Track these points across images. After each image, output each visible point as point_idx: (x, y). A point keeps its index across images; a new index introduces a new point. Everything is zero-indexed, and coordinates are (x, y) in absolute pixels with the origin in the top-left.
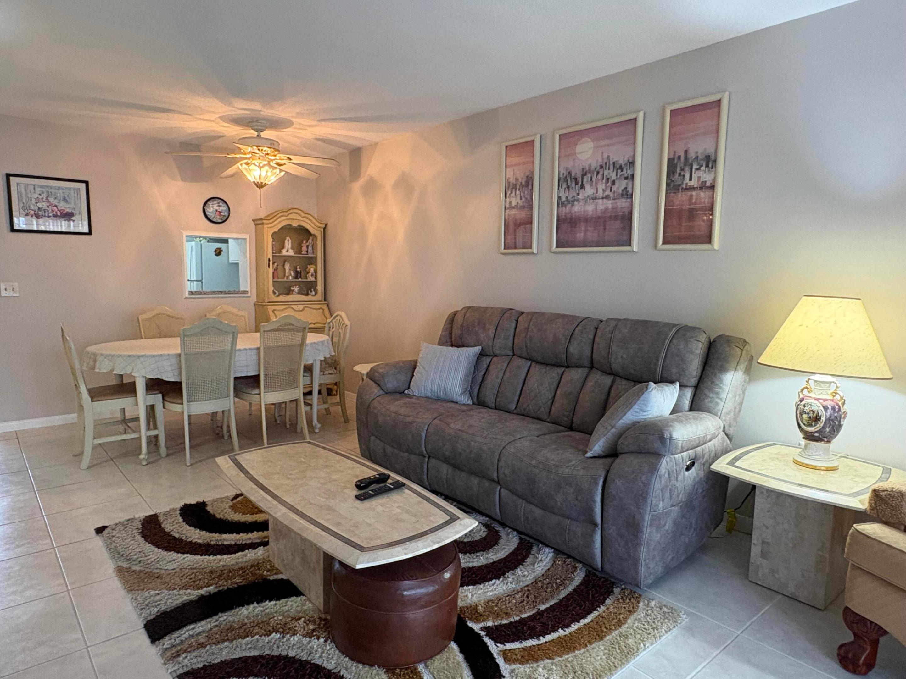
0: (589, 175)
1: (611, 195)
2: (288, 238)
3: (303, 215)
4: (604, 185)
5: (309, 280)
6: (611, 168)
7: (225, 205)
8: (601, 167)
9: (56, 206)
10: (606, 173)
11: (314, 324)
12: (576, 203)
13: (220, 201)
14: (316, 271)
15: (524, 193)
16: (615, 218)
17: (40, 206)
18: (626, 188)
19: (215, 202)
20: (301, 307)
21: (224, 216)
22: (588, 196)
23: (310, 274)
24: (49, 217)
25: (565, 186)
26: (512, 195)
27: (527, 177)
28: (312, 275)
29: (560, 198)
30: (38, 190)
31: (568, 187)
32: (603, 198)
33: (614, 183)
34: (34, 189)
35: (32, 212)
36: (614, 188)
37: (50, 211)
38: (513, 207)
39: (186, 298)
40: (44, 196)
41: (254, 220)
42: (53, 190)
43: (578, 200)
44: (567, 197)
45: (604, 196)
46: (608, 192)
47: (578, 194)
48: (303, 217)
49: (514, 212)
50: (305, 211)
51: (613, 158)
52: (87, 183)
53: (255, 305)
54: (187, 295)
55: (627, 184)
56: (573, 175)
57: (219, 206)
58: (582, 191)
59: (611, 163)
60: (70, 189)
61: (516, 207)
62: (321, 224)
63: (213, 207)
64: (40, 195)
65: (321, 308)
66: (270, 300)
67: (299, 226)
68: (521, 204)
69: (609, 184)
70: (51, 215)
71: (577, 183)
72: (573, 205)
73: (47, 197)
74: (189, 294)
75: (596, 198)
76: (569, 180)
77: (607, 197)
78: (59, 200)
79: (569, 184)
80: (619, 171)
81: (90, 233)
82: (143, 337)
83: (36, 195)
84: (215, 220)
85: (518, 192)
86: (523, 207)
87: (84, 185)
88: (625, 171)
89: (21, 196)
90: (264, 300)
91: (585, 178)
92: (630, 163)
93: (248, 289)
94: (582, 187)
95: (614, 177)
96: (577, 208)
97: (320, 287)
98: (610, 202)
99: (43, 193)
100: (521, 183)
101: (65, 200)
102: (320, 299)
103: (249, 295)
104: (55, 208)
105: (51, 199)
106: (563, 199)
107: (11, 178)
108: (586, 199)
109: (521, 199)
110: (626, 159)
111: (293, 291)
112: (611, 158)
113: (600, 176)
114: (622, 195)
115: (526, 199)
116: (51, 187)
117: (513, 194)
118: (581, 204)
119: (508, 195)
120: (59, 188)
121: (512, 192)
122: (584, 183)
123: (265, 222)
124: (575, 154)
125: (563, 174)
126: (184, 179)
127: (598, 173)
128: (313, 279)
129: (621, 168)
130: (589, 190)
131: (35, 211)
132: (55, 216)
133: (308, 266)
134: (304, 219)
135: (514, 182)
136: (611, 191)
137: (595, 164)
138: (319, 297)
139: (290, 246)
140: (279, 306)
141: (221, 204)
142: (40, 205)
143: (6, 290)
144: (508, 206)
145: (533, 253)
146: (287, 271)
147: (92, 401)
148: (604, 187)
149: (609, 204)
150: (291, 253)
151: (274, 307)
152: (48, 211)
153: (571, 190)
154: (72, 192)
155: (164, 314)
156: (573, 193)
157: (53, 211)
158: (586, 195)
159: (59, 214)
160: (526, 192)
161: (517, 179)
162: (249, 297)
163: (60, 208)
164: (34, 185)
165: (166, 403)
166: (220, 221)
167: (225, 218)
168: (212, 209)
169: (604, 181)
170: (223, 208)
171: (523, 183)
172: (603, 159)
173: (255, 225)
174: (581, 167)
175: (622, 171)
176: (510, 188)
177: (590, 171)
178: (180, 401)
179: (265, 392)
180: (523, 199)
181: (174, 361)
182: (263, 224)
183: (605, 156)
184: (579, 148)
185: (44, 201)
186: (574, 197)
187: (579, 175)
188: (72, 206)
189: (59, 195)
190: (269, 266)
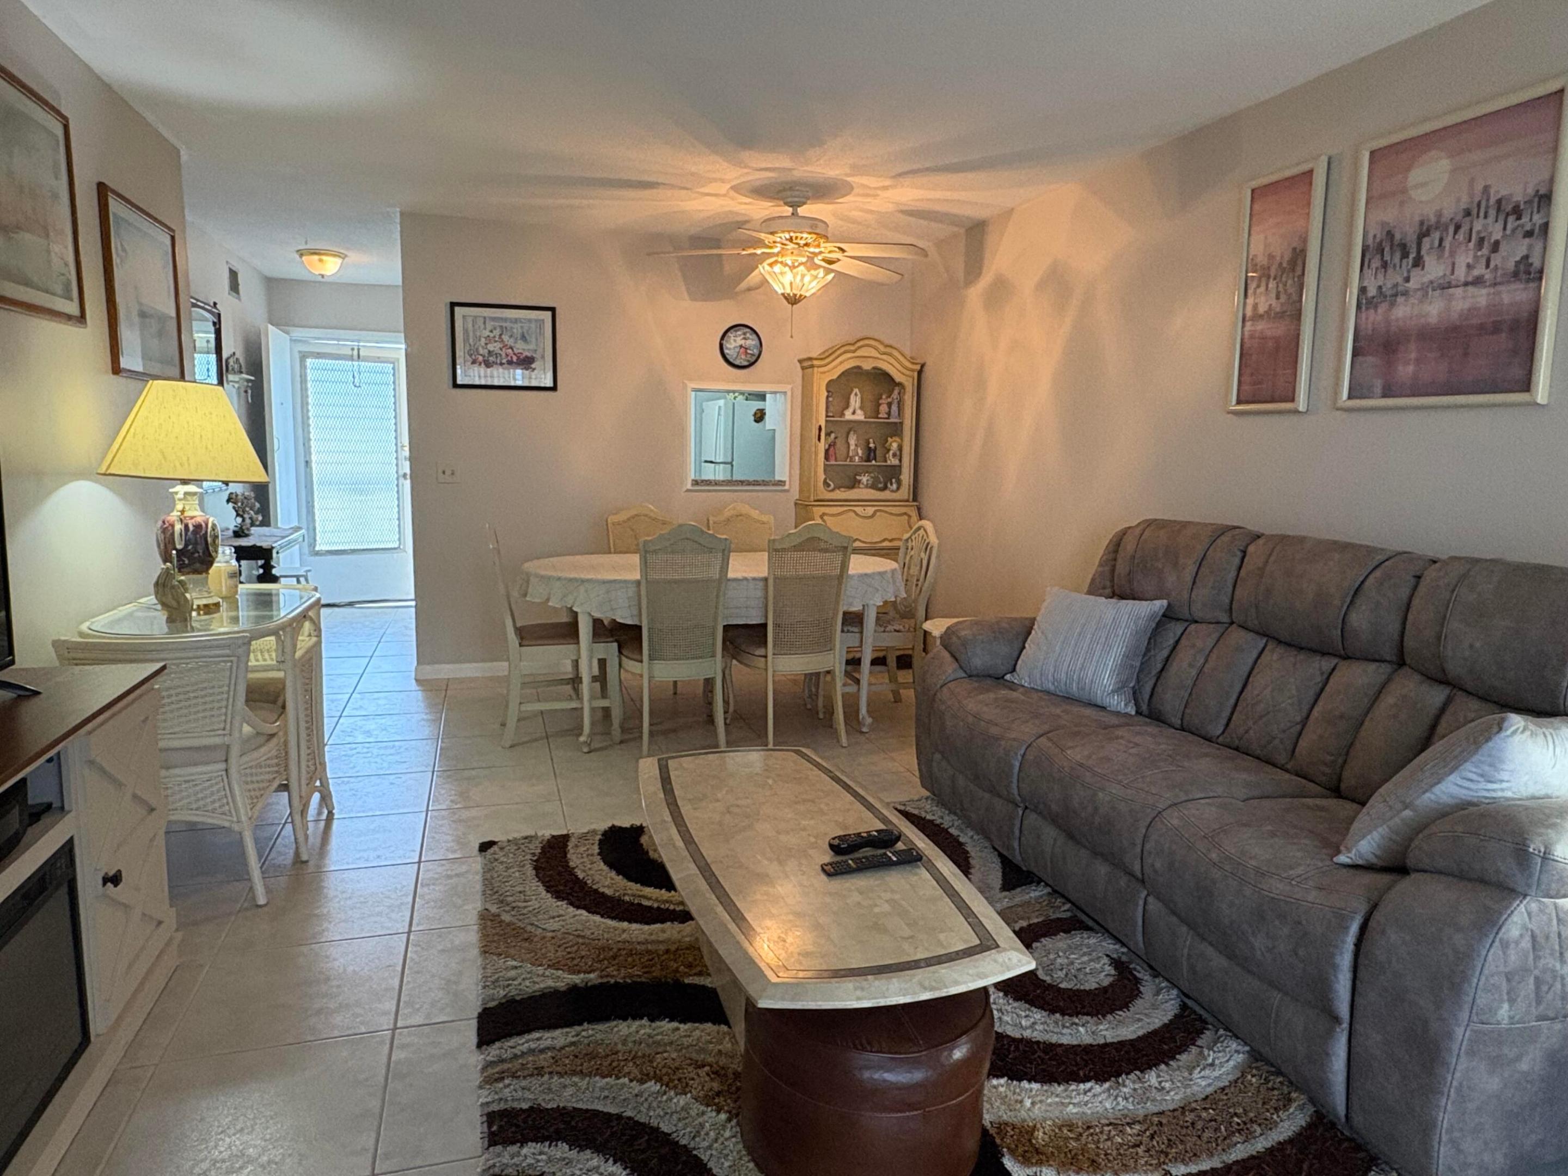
0: (1436, 235)
1: (1488, 276)
2: (856, 390)
3: (882, 348)
4: (1471, 253)
5: (889, 463)
6: (1492, 213)
7: (754, 336)
8: (1468, 213)
9: (511, 348)
10: (1478, 226)
11: (891, 541)
12: (1400, 299)
13: (748, 330)
14: (900, 448)
15: (1285, 285)
16: (1496, 328)
17: (491, 349)
18: (1526, 257)
19: (739, 333)
20: (870, 510)
21: (753, 355)
22: (1431, 282)
23: (891, 453)
24: (501, 364)
25: (1376, 263)
26: (1258, 291)
27: (1294, 249)
28: (894, 455)
29: (1363, 290)
30: (490, 325)
31: (1385, 265)
32: (1466, 284)
33: (1496, 247)
34: (485, 323)
35: (481, 358)
36: (1496, 260)
37: (504, 355)
38: (1261, 316)
39: (688, 491)
40: (497, 332)
41: (800, 361)
42: (508, 324)
43: (1405, 293)
44: (1380, 287)
45: (1470, 279)
46: (1479, 270)
47: (1407, 280)
48: (884, 354)
49: (1261, 326)
50: (887, 342)
51: (1500, 190)
52: (553, 310)
53: (796, 504)
54: (689, 486)
55: (1530, 247)
56: (1398, 236)
57: (745, 339)
58: (1415, 273)
59: (1492, 201)
60: (530, 321)
61: (1267, 315)
62: (913, 363)
63: (735, 341)
64: (491, 331)
65: (905, 514)
66: (819, 497)
67: (874, 368)
68: (1278, 310)
69: (1485, 251)
70: (504, 361)
71: (1405, 255)
72: (1393, 304)
73: (501, 335)
74: (693, 485)
75: (1449, 286)
76: (1387, 249)
77: (1478, 281)
78: (516, 339)
79: (1387, 257)
80: (1511, 219)
81: (554, 388)
82: (612, 550)
83: (487, 333)
84: (737, 362)
85: (1272, 285)
86: (1281, 315)
87: (549, 313)
88: (1525, 219)
89: (468, 336)
90: (809, 497)
91: (1426, 242)
92: (1541, 197)
93: (785, 478)
94: (1418, 262)
95: (1497, 235)
96: (1403, 311)
97: (906, 476)
98: (1484, 291)
99: (495, 329)
100: (1281, 264)
101: (524, 338)
102: (906, 497)
103: (787, 487)
104: (510, 351)
105: (505, 338)
106: (1372, 292)
107: (457, 309)
108: (1424, 290)
109: (1278, 298)
110: (1531, 191)
111: (859, 481)
112: (1492, 191)
113: (1461, 236)
114: (1516, 274)
115: (1289, 296)
116: (505, 320)
117: (1262, 289)
118: (1412, 300)
119: (1250, 292)
120: (516, 321)
121: (1258, 286)
122: (1423, 252)
123: (815, 362)
124: (1404, 191)
125: (1375, 236)
126: (694, 299)
127: (1458, 228)
128: (895, 462)
129: (1517, 212)
130: (1434, 269)
131: (484, 356)
132: (510, 363)
133: (889, 439)
134: (884, 357)
135: (1265, 262)
136: (1488, 266)
137: (1450, 209)
138: (904, 492)
139: (858, 404)
140: (835, 508)
141: (748, 335)
142: (491, 347)
143: (444, 473)
144: (1249, 312)
145: (1296, 412)
146: (852, 447)
147: (521, 645)
148: (1470, 260)
149: (1481, 297)
150: (860, 416)
151: (823, 510)
152: (501, 355)
153: (1390, 271)
154: (533, 325)
155: (646, 515)
156: (1394, 278)
157: (507, 355)
158: (1426, 280)
159: (515, 359)
160: (1290, 282)
161: (1271, 257)
162: (787, 491)
163: (516, 351)
164: (485, 318)
165: (623, 658)
166: (746, 363)
167: (754, 358)
168: (734, 343)
169: (1471, 245)
170: (752, 342)
171: (1285, 264)
172: (1471, 196)
173: (803, 368)
174: (1417, 219)
175: (1519, 218)
176: (1257, 275)
177: (1440, 226)
178: (638, 657)
179: (774, 654)
180: (1283, 298)
181: (632, 591)
182: (812, 366)
183: (1479, 187)
184: (1416, 175)
185: (496, 341)
186: (1396, 285)
187: (1411, 239)
188: (532, 347)
189: (515, 331)
190: (819, 439)
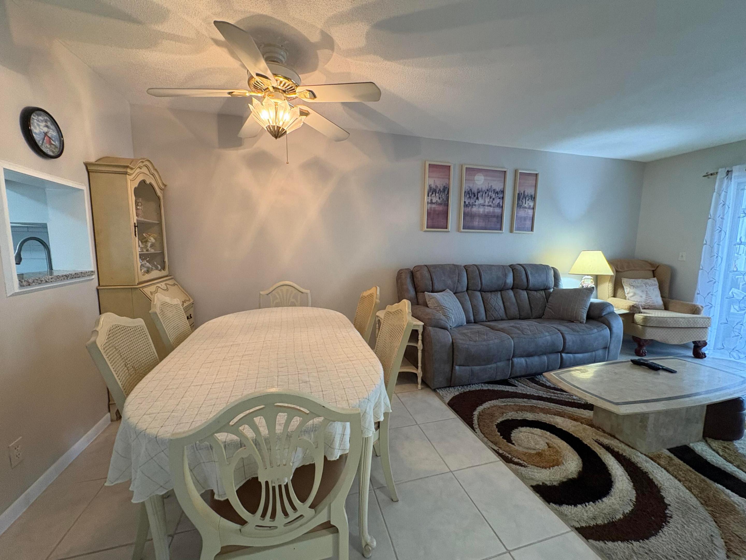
0: (481, 193)
1: (492, 205)
4: (489, 199)
6: (493, 192)
7: (55, 126)
8: (488, 190)
10: (490, 194)
12: (474, 206)
15: (442, 195)
16: (494, 216)
18: (499, 203)
19: (41, 118)
20: (164, 285)
21: (56, 147)
22: (480, 204)
25: (468, 196)
26: (433, 195)
27: (444, 186)
28: (151, 246)
29: (465, 202)
31: (470, 197)
32: (488, 206)
33: (494, 199)
36: (494, 202)
38: (434, 203)
41: (86, 164)
43: (475, 205)
44: (469, 202)
45: (489, 205)
46: (491, 204)
47: (475, 202)
49: (433, 206)
51: (494, 187)
53: (97, 289)
55: (500, 201)
56: (473, 191)
57: (48, 126)
58: (477, 201)
59: (493, 189)
61: (436, 203)
62: (164, 184)
63: (39, 125)
65: (175, 284)
66: (140, 280)
67: (150, 183)
68: (440, 202)
69: (491, 200)
71: (474, 196)
72: (472, 207)
75: (484, 205)
76: (470, 193)
77: (490, 206)
79: (470, 195)
80: (496, 194)
84: (43, 150)
85: (437, 194)
86: (440, 204)
88: (499, 195)
91: (479, 194)
92: (502, 191)
94: (477, 198)
95: (494, 197)
96: (475, 209)
98: (492, 208)
100: (440, 189)
102: (169, 273)
106: (467, 203)
108: (480, 205)
109: (439, 199)
110: (500, 189)
112: (493, 187)
113: (487, 195)
114: (498, 206)
115: (443, 199)
117: (434, 195)
118: (476, 207)
119: (430, 195)
121: (432, 194)
122: (479, 196)
123: (128, 170)
124: (474, 180)
125: (467, 189)
127: (486, 193)
129: (497, 193)
130: (481, 201)
133: (145, 234)
135: (435, 187)
136: (492, 203)
137: (484, 188)
144: (429, 201)
145: (448, 232)
148: (489, 201)
149: (491, 209)
151: (150, 289)
153: (471, 199)
156: (472, 201)
158: (480, 203)
160: (443, 195)
161: (436, 187)
166: (52, 154)
167: (58, 151)
168: (37, 129)
169: (489, 197)
170: (54, 132)
171: (441, 190)
172: (489, 187)
173: (88, 172)
174: (477, 188)
175: (498, 194)
176: (432, 191)
177: (482, 191)
180: (441, 199)
182: (125, 173)
183: (490, 185)
184: (476, 177)
186: (473, 203)
187: (476, 192)
190: (135, 234)
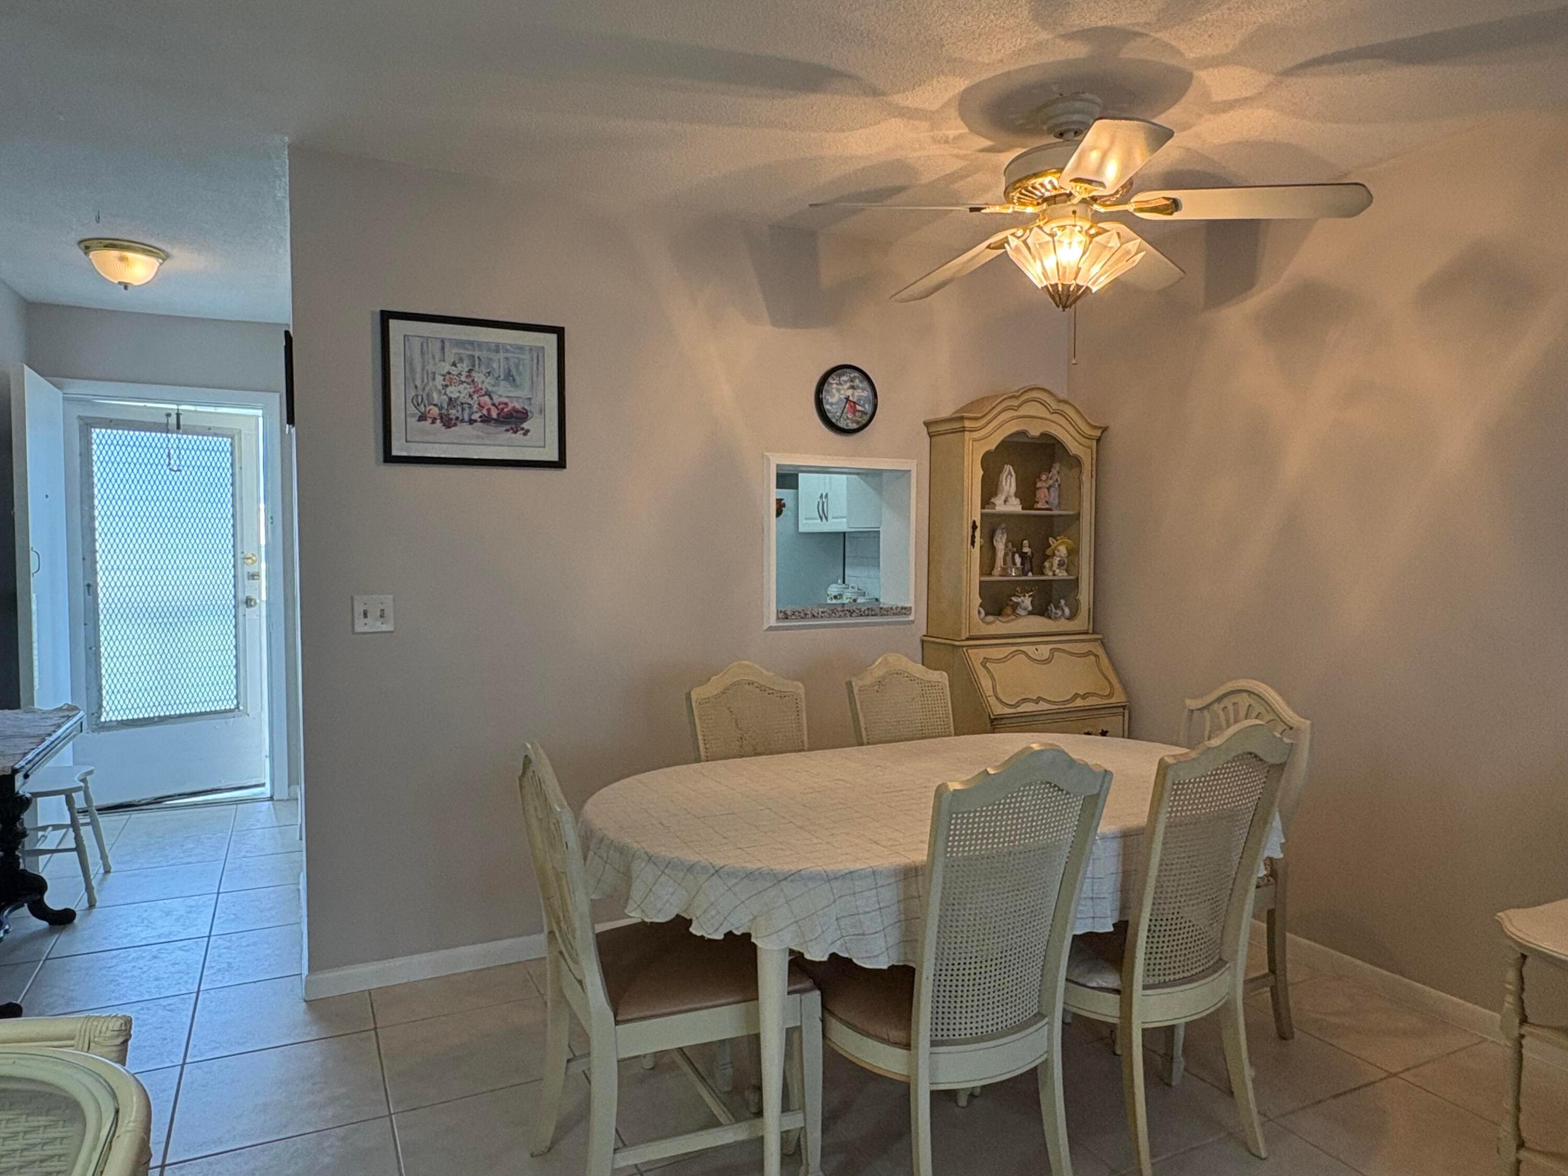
2: (1008, 468)
3: (1054, 405)
5: (1049, 576)
7: (865, 385)
9: (488, 394)
11: (1084, 697)
13: (857, 374)
17: (454, 396)
19: (844, 378)
20: (1044, 651)
21: (864, 413)
23: (1056, 560)
24: (471, 422)
28: (1061, 564)
30: (451, 354)
34: (443, 348)
35: (435, 411)
37: (475, 407)
39: (771, 628)
40: (464, 367)
41: (927, 424)
42: (484, 354)
48: (1055, 412)
50: (1061, 395)
52: (559, 332)
53: (923, 642)
54: (773, 622)
57: (852, 387)
60: (521, 348)
62: (1095, 427)
63: (838, 390)
64: (454, 365)
65: (1089, 653)
66: (975, 633)
67: (1044, 435)
70: (476, 416)
73: (470, 371)
74: (778, 618)
78: (497, 378)
81: (560, 464)
83: (447, 367)
84: (842, 424)
87: (553, 338)
89: (413, 371)
90: (959, 635)
93: (910, 604)
97: (1085, 595)
99: (461, 360)
101: (509, 377)
102: (1085, 628)
103: (911, 618)
104: (486, 398)
105: (478, 377)
107: (393, 323)
111: (1016, 606)
116: (480, 345)
120: (497, 348)
123: (967, 424)
126: (775, 323)
128: (1062, 574)
131: (441, 408)
132: (486, 420)
133: (1051, 540)
134: (1055, 417)
138: (1081, 622)
139: (1013, 489)
140: (995, 650)
141: (857, 382)
142: (453, 391)
143: (365, 614)
146: (1000, 554)
147: (617, 1023)
150: (1015, 507)
151: (983, 653)
152: (470, 406)
154: (526, 356)
155: (751, 683)
157: (481, 406)
159: (494, 414)
162: (913, 622)
163: (497, 400)
164: (443, 341)
166: (855, 426)
167: (866, 418)
168: (835, 396)
170: (862, 393)
173: (931, 436)
178: (896, 1034)
182: (963, 430)
185: (462, 382)
188: (524, 393)
189: (495, 365)
190: (973, 543)
